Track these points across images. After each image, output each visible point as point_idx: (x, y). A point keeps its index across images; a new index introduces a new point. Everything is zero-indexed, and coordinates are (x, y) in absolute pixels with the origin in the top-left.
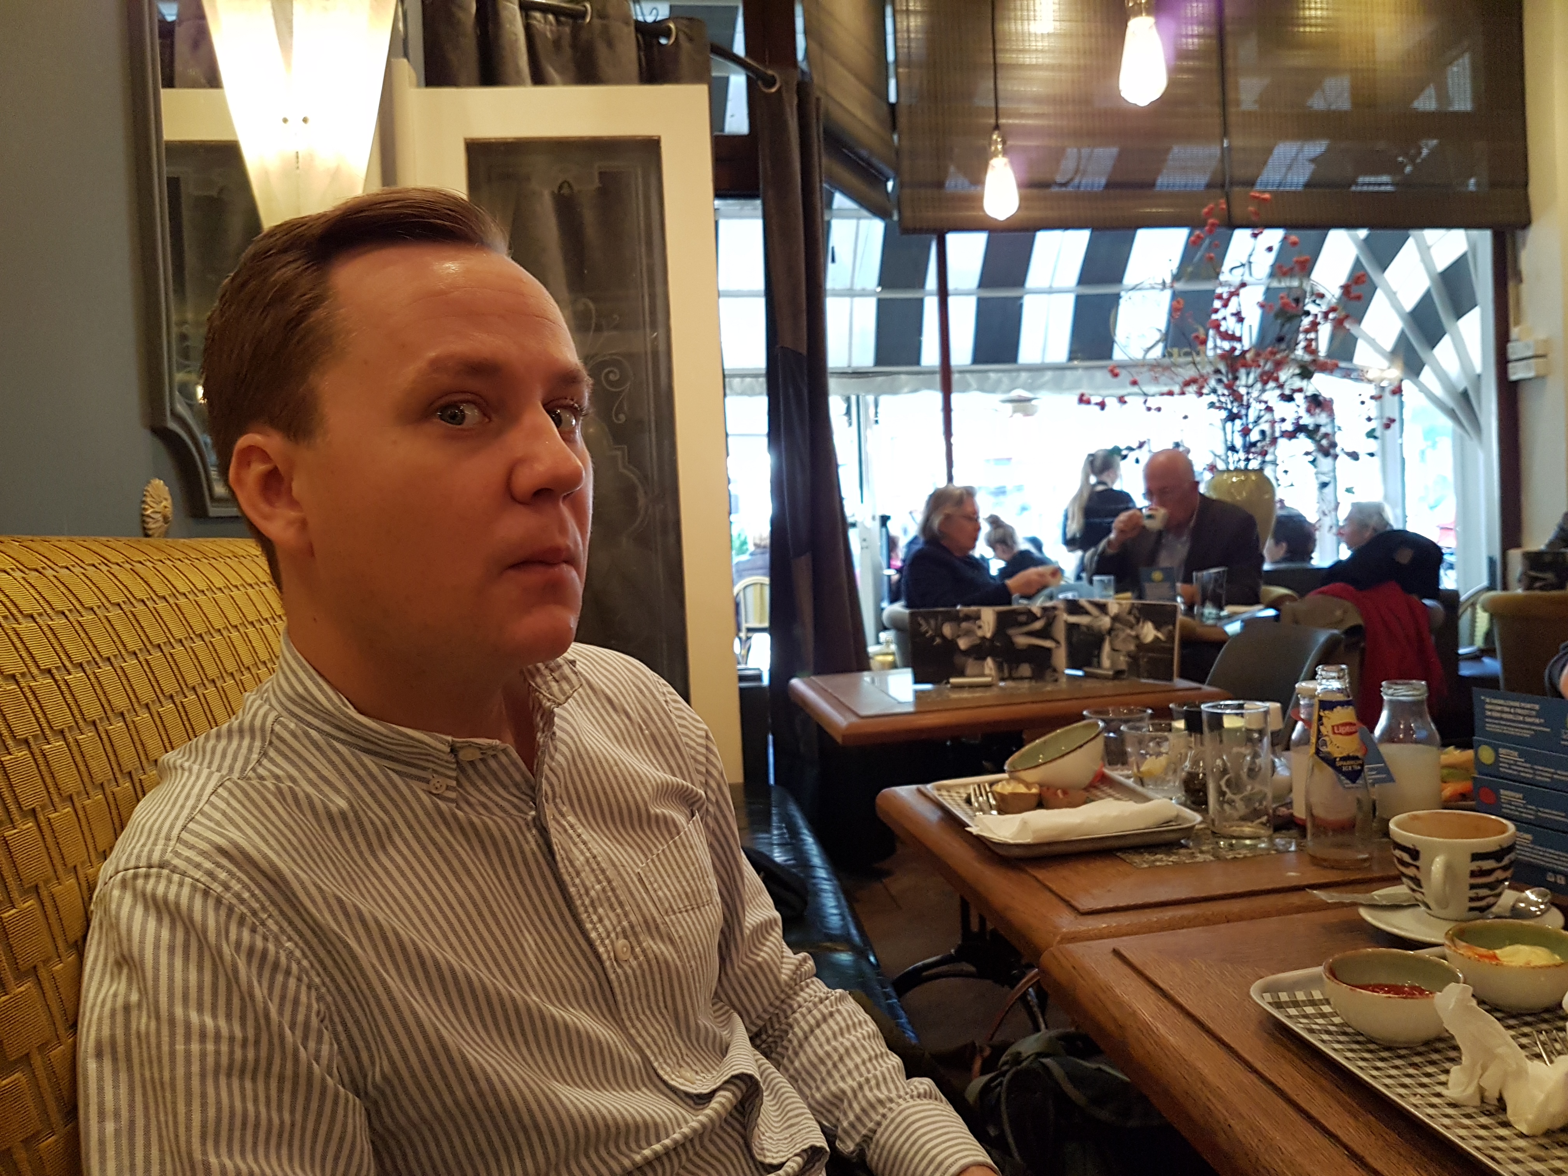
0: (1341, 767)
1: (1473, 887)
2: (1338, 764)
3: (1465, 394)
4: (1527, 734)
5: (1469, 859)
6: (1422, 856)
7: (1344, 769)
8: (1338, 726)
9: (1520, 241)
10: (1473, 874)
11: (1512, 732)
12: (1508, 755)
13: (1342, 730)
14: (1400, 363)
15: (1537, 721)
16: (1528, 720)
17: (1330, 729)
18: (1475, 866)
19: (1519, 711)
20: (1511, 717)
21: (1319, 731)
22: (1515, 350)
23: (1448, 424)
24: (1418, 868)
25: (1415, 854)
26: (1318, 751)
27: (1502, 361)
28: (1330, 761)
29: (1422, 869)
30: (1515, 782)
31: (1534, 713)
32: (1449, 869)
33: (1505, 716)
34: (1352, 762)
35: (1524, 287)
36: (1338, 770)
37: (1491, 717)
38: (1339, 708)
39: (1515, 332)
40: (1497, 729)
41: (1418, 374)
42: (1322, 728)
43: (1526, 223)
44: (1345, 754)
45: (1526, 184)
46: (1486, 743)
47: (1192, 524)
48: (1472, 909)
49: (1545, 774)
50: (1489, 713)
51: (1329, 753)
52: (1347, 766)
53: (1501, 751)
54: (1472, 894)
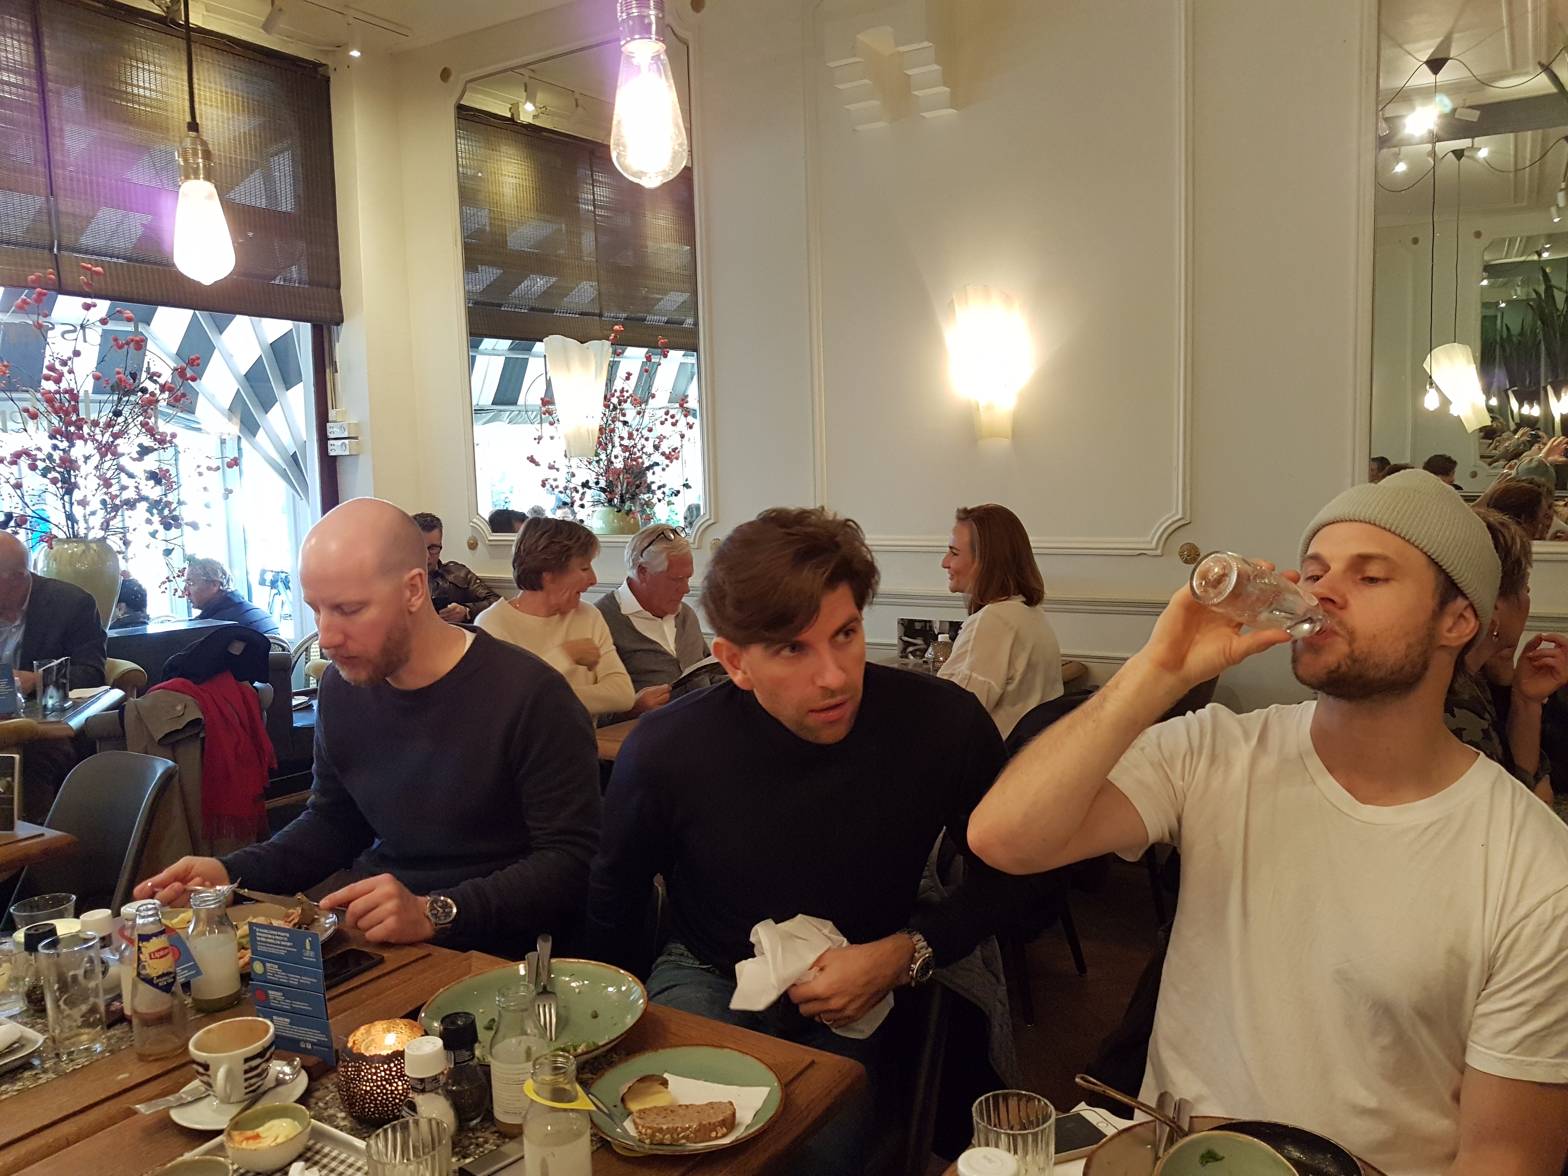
0: (158, 984)
1: (246, 1080)
2: (155, 982)
3: (294, 456)
4: (283, 953)
5: (243, 1061)
6: (211, 1068)
7: (160, 984)
8: (154, 953)
9: (334, 336)
10: (246, 1072)
11: (273, 951)
12: (272, 967)
13: (157, 955)
14: (237, 421)
15: (288, 944)
16: (283, 943)
17: (147, 956)
18: (246, 1066)
19: (277, 937)
20: (273, 941)
21: (139, 959)
22: (333, 430)
23: (283, 484)
24: (209, 1076)
25: (206, 1067)
26: (139, 974)
27: (323, 439)
28: (149, 981)
29: (212, 1076)
30: (278, 985)
31: (286, 939)
32: (229, 1074)
33: (269, 940)
34: (166, 978)
35: (338, 375)
36: (156, 986)
37: (260, 941)
38: (154, 938)
39: (332, 414)
40: (264, 949)
41: (254, 434)
42: (141, 956)
43: (339, 321)
44: (160, 973)
45: (338, 287)
46: (259, 960)
47: (24, 607)
48: (247, 1093)
49: (294, 980)
50: (258, 938)
51: (148, 974)
52: (162, 982)
53: (268, 965)
54: (246, 1084)
